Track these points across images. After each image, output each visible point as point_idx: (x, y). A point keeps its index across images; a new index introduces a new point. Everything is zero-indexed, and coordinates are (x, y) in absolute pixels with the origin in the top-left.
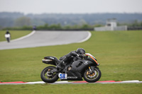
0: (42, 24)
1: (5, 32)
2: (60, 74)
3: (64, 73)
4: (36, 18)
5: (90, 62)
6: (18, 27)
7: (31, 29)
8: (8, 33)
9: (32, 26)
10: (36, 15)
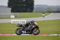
0: (56, 10)
1: (43, 13)
2: (23, 31)
3: (25, 31)
4: (54, 7)
5: (35, 26)
6: (46, 11)
7: (51, 12)
8: (44, 14)
9: (52, 11)
10: (54, 6)
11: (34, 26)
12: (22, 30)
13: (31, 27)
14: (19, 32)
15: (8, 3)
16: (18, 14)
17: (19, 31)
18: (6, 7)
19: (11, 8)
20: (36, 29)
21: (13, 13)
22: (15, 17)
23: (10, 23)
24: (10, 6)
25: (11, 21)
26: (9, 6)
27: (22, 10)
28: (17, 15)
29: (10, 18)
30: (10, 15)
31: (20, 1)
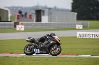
3: (38, 49)
5: (55, 42)
11: (52, 42)
12: (34, 48)
13: (48, 43)
14: (30, 51)
15: (73, 4)
16: (88, 22)
17: (29, 49)
18: (68, 10)
19: (76, 13)
20: (56, 46)
21: (80, 22)
22: (83, 27)
23: (76, 37)
24: (76, 10)
25: (76, 34)
26: (73, 10)
27: (95, 17)
28: (87, 24)
29: (75, 29)
30: (75, 25)
31: (92, 2)
